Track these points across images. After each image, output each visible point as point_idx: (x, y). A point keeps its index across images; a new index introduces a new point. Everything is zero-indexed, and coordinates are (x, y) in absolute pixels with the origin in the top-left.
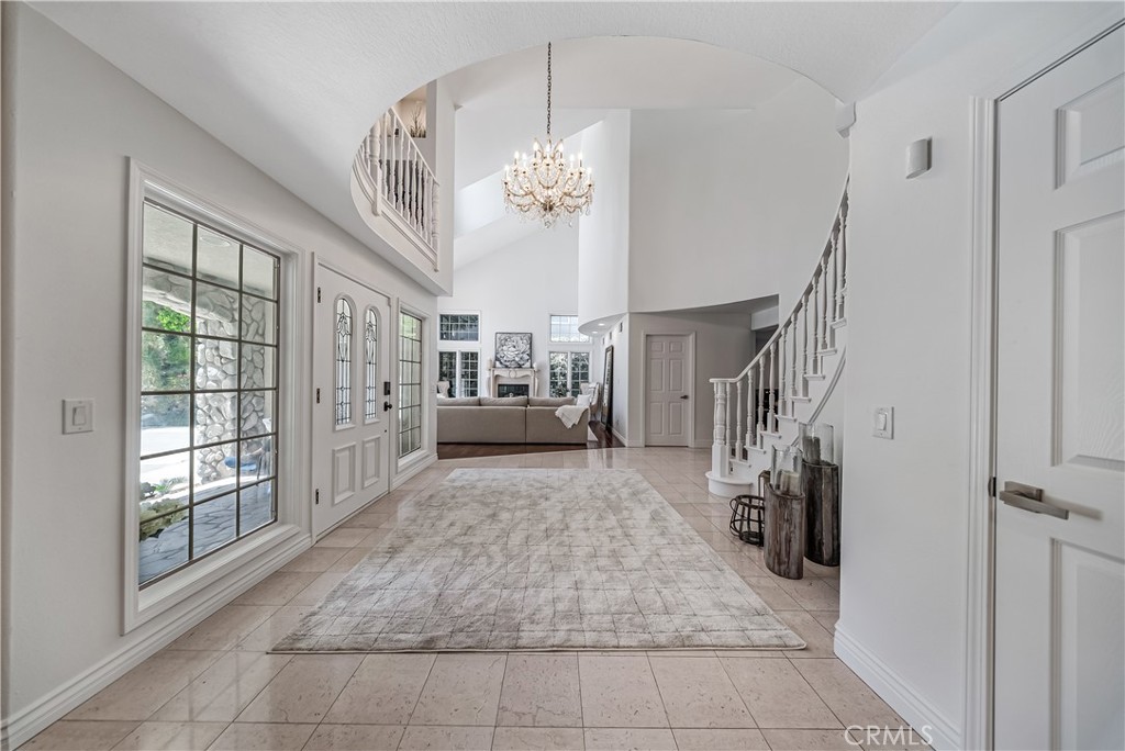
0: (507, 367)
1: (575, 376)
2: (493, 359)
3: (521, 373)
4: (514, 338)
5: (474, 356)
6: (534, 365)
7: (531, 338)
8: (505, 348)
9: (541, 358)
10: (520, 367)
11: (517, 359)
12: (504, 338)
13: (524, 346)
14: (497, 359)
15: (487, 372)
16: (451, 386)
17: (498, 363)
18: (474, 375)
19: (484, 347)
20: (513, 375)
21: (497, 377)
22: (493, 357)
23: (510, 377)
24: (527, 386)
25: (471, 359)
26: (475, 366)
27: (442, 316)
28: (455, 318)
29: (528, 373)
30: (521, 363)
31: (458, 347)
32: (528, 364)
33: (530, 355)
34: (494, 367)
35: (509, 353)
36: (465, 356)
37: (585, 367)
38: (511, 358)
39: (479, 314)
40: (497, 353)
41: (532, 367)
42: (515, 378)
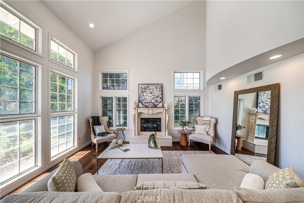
0: (146, 107)
1: (191, 111)
2: (137, 101)
3: (156, 111)
4: (151, 87)
5: (125, 99)
6: (165, 105)
7: (162, 87)
8: (145, 94)
9: (170, 101)
10: (155, 106)
11: (153, 101)
12: (144, 88)
13: (157, 93)
14: (140, 101)
15: (134, 110)
16: (110, 120)
17: (140, 104)
18: (125, 112)
19: (131, 94)
20: (150, 112)
21: (140, 114)
22: (137, 100)
23: (148, 113)
24: (160, 119)
25: (123, 102)
26: (125, 106)
27: (105, 75)
28: (111, 75)
29: (161, 110)
30: (156, 104)
31: (114, 93)
32: (161, 105)
33: (162, 98)
34: (138, 107)
35: (148, 97)
36: (119, 99)
37: (198, 106)
38: (149, 100)
39: (127, 72)
40: (139, 97)
41: (163, 107)
42: (152, 114)
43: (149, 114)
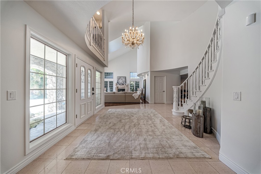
0: (120, 85)
1: (136, 87)
4: (122, 78)
5: (112, 82)
7: (126, 78)
8: (119, 80)
9: (128, 82)
10: (123, 85)
11: (122, 83)
12: (119, 78)
13: (124, 80)
15: (115, 86)
16: (107, 89)
17: (118, 84)
18: (112, 87)
19: (114, 80)
21: (117, 87)
24: (125, 89)
25: (111, 83)
26: (112, 84)
27: (105, 73)
28: (108, 73)
29: (125, 86)
31: (108, 80)
32: (125, 84)
33: (125, 82)
35: (121, 81)
36: (110, 82)
39: (113, 72)
40: (117, 82)
41: (126, 85)
42: (122, 87)
43: (121, 87)
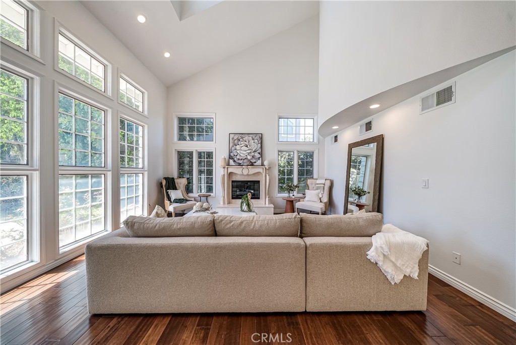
0: (240, 164)
1: (301, 173)
2: (227, 157)
3: (253, 170)
4: (246, 138)
5: (210, 155)
6: (266, 163)
7: (261, 138)
8: (238, 147)
9: (271, 155)
10: (252, 164)
11: (249, 157)
12: (237, 138)
13: (255, 145)
14: (230, 157)
15: (222, 169)
16: (189, 183)
17: (231, 162)
18: (210, 172)
19: (218, 147)
20: (245, 172)
21: (230, 174)
22: (226, 155)
23: (242, 174)
24: (258, 182)
25: (206, 157)
26: (210, 164)
27: (182, 121)
28: (192, 120)
29: (260, 170)
30: (253, 161)
31: (194, 146)
32: (259, 162)
33: (261, 154)
34: (228, 165)
35: (242, 152)
36: (200, 155)
37: (311, 164)
38: (243, 156)
39: (214, 117)
40: (230, 152)
41: (263, 165)
42: (248, 175)
